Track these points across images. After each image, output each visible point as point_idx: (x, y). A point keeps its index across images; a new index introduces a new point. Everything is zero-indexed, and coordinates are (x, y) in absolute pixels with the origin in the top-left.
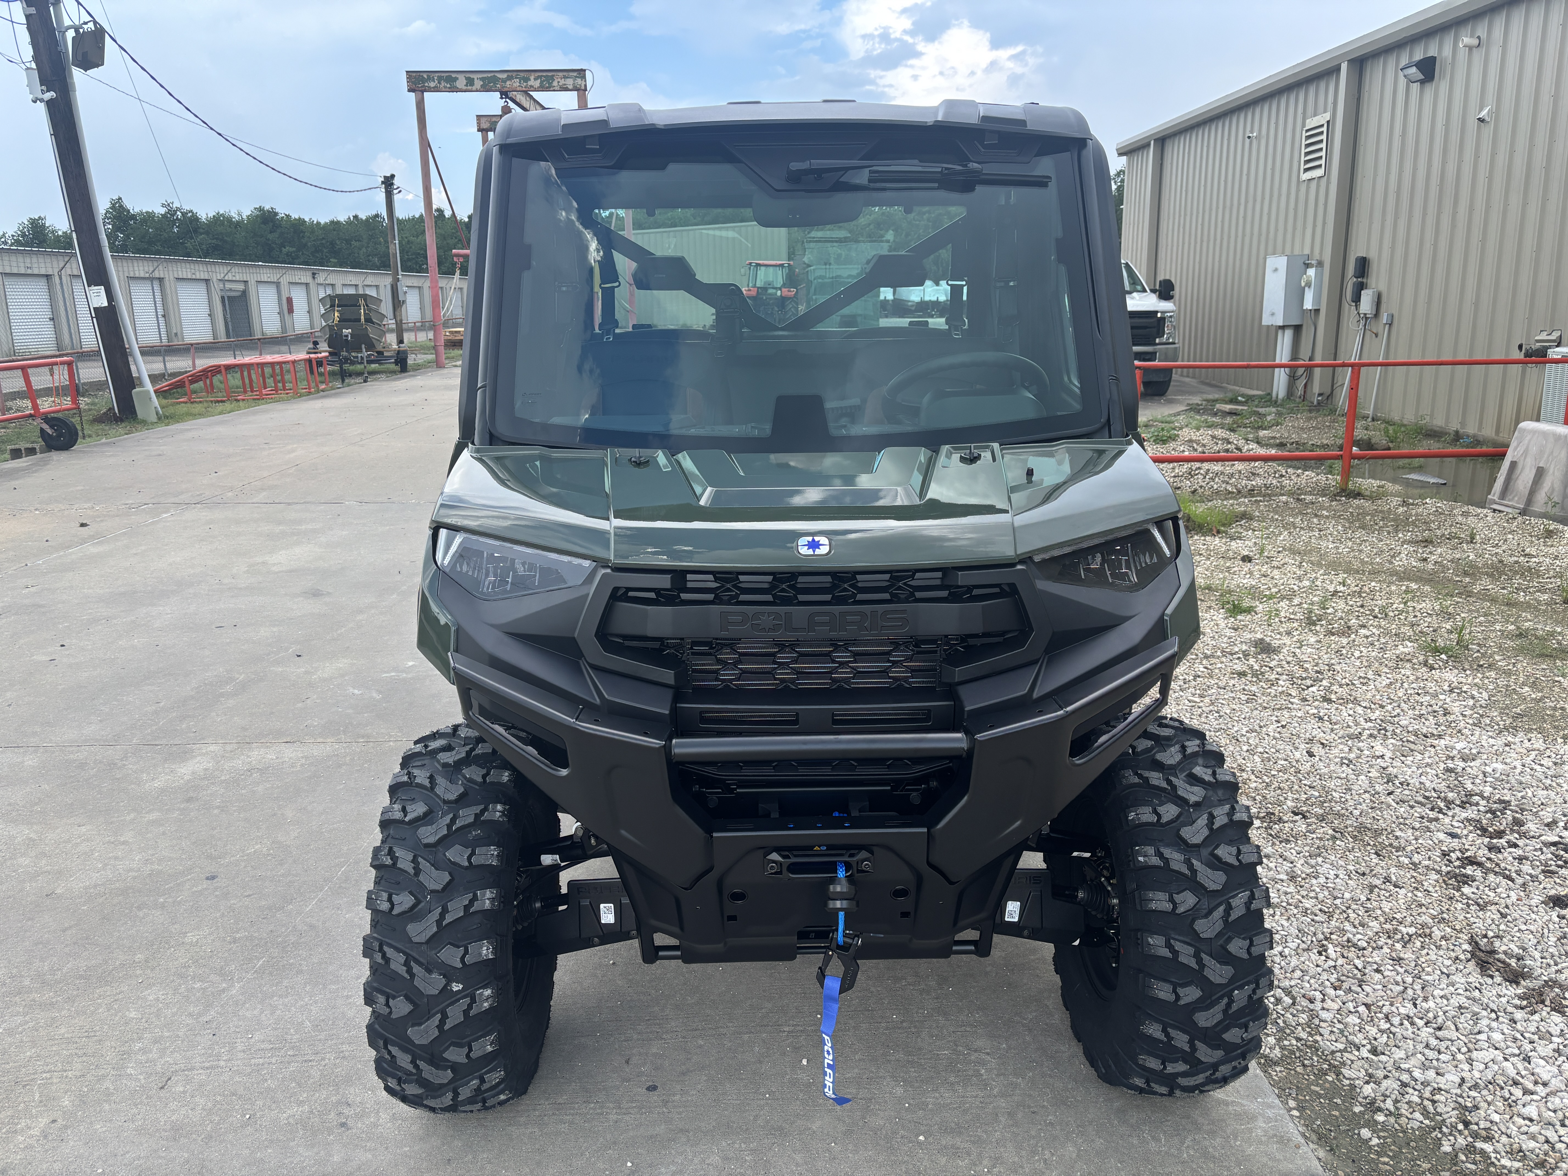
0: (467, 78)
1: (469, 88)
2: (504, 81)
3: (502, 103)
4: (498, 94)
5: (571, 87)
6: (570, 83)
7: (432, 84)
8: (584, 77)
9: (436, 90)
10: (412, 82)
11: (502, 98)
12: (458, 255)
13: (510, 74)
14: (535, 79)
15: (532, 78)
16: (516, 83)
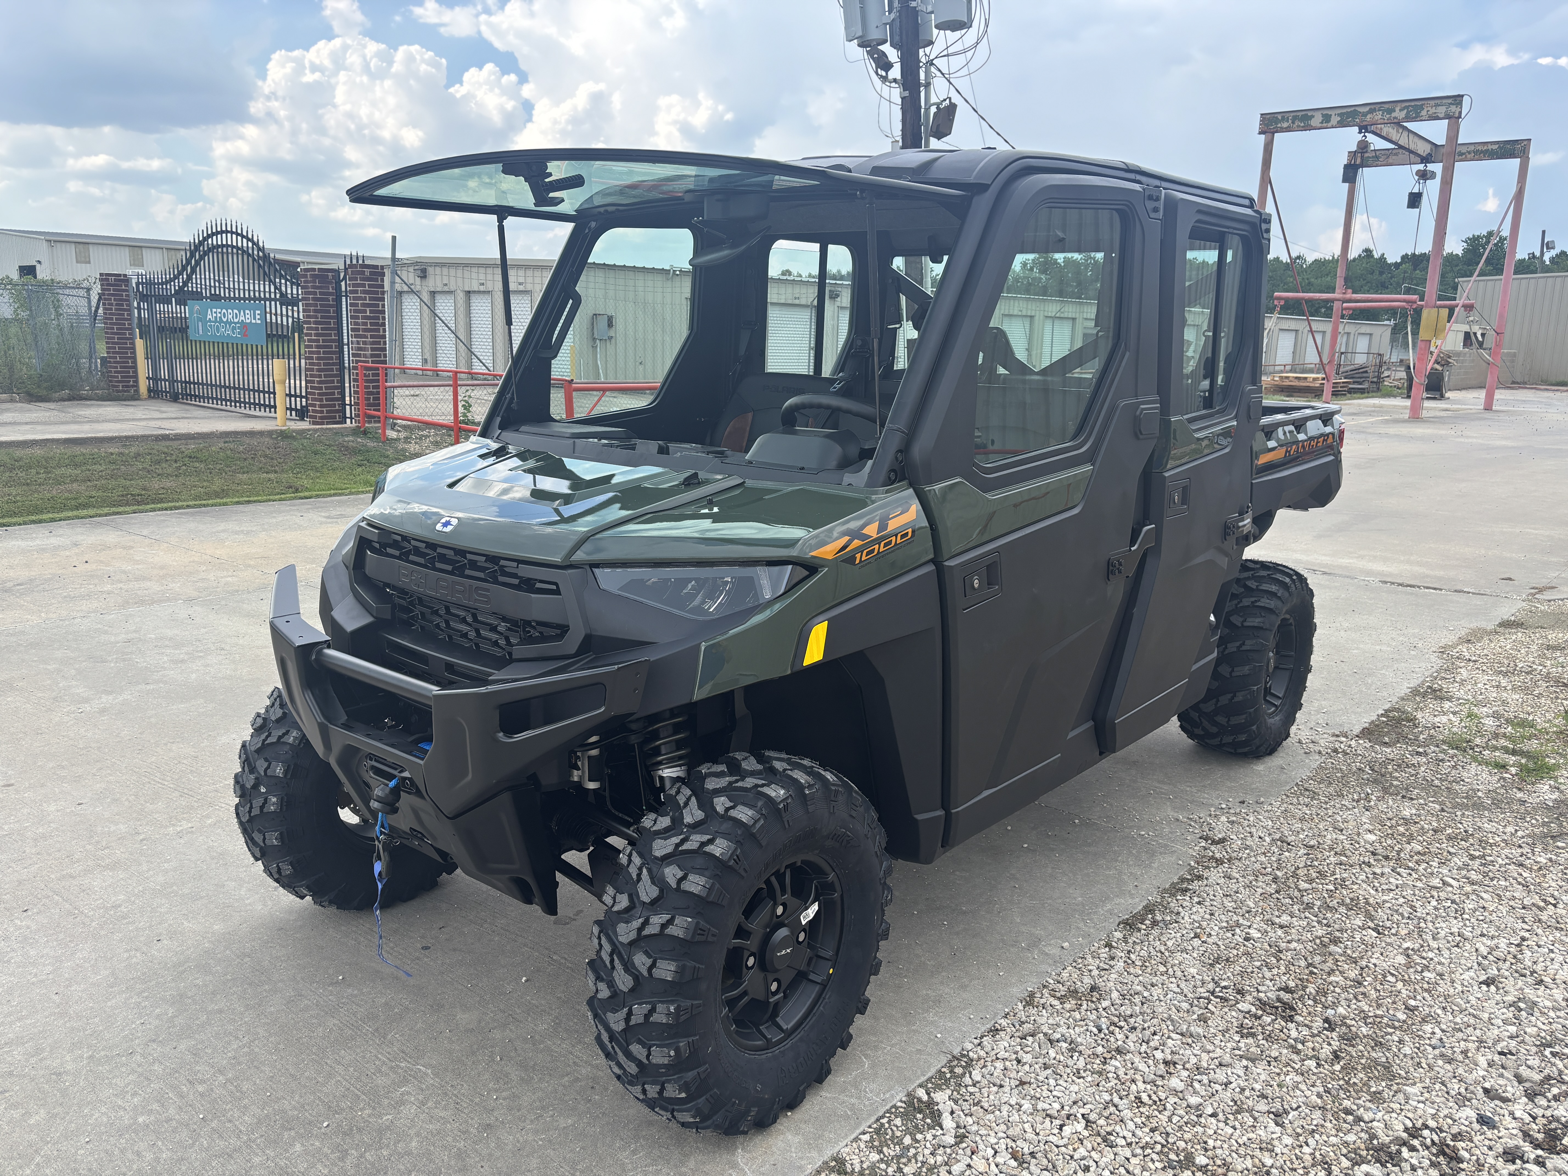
0: (1323, 115)
1: (1325, 125)
2: (1365, 115)
3: (1360, 137)
4: (1356, 129)
5: (1441, 116)
6: (1441, 111)
7: (1285, 125)
8: (1460, 104)
9: (1288, 130)
10: (1265, 125)
11: (1360, 132)
12: (1279, 298)
13: (1373, 107)
14: (1400, 110)
15: (1397, 109)
16: (1378, 116)
